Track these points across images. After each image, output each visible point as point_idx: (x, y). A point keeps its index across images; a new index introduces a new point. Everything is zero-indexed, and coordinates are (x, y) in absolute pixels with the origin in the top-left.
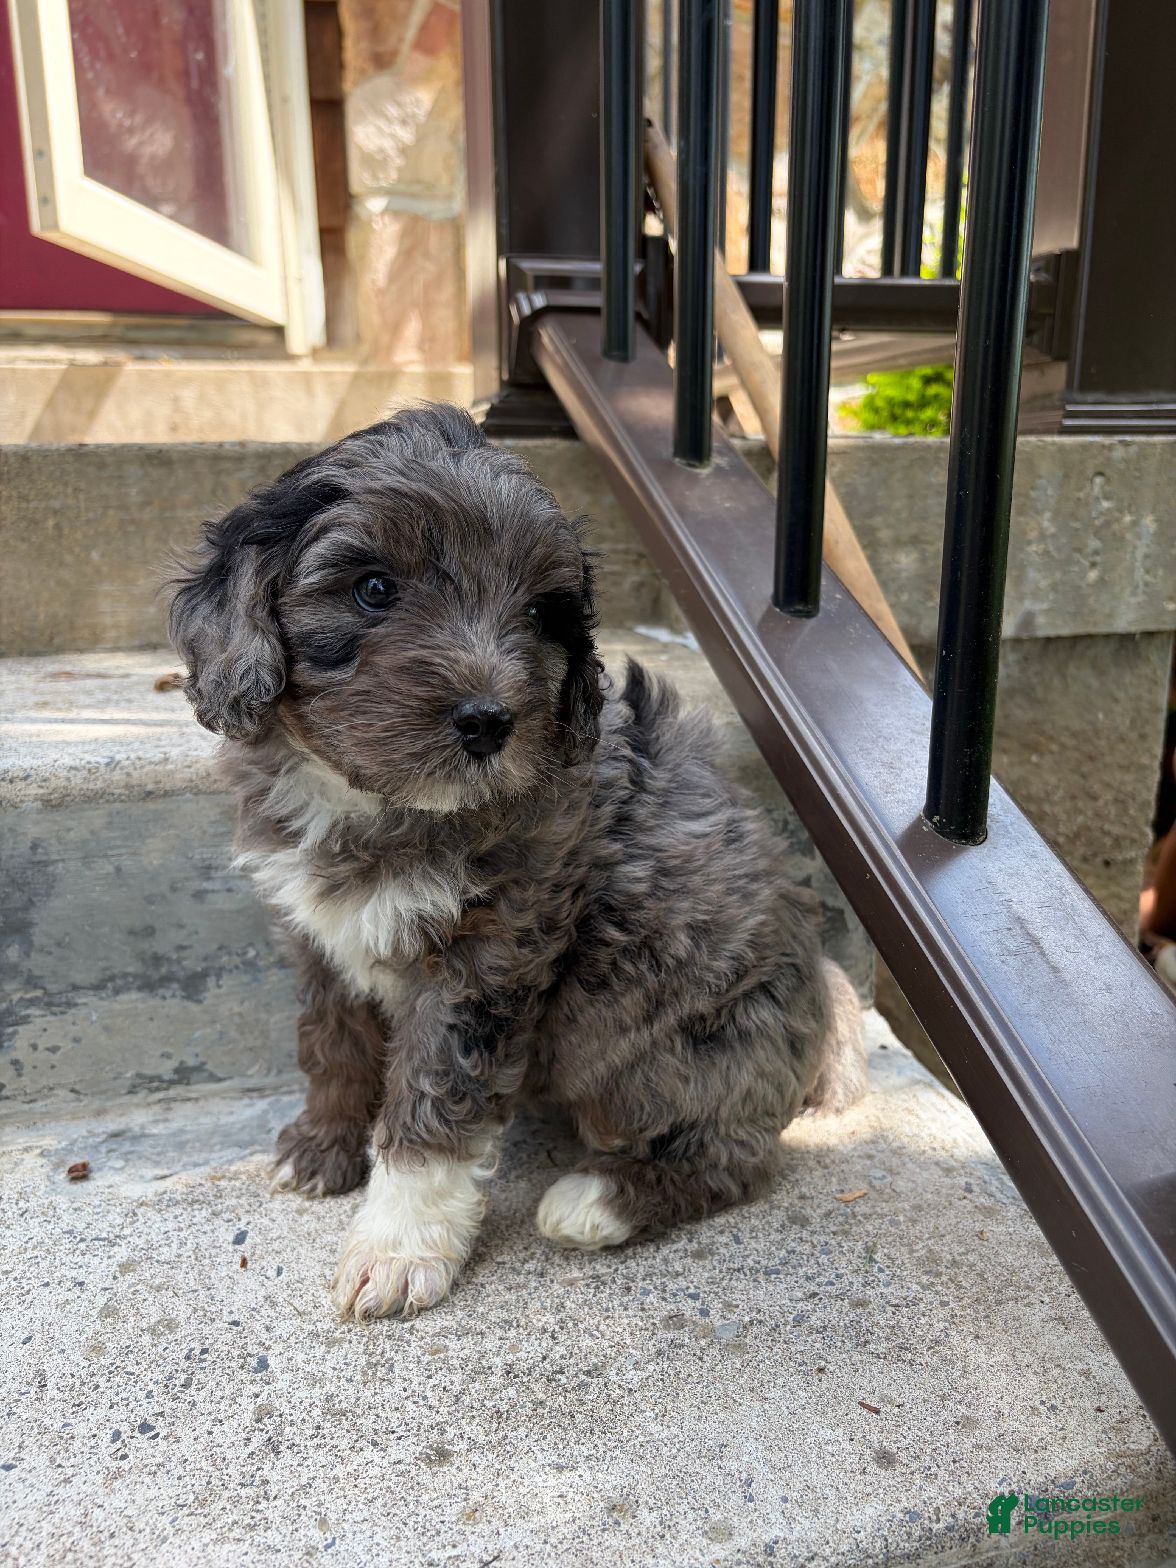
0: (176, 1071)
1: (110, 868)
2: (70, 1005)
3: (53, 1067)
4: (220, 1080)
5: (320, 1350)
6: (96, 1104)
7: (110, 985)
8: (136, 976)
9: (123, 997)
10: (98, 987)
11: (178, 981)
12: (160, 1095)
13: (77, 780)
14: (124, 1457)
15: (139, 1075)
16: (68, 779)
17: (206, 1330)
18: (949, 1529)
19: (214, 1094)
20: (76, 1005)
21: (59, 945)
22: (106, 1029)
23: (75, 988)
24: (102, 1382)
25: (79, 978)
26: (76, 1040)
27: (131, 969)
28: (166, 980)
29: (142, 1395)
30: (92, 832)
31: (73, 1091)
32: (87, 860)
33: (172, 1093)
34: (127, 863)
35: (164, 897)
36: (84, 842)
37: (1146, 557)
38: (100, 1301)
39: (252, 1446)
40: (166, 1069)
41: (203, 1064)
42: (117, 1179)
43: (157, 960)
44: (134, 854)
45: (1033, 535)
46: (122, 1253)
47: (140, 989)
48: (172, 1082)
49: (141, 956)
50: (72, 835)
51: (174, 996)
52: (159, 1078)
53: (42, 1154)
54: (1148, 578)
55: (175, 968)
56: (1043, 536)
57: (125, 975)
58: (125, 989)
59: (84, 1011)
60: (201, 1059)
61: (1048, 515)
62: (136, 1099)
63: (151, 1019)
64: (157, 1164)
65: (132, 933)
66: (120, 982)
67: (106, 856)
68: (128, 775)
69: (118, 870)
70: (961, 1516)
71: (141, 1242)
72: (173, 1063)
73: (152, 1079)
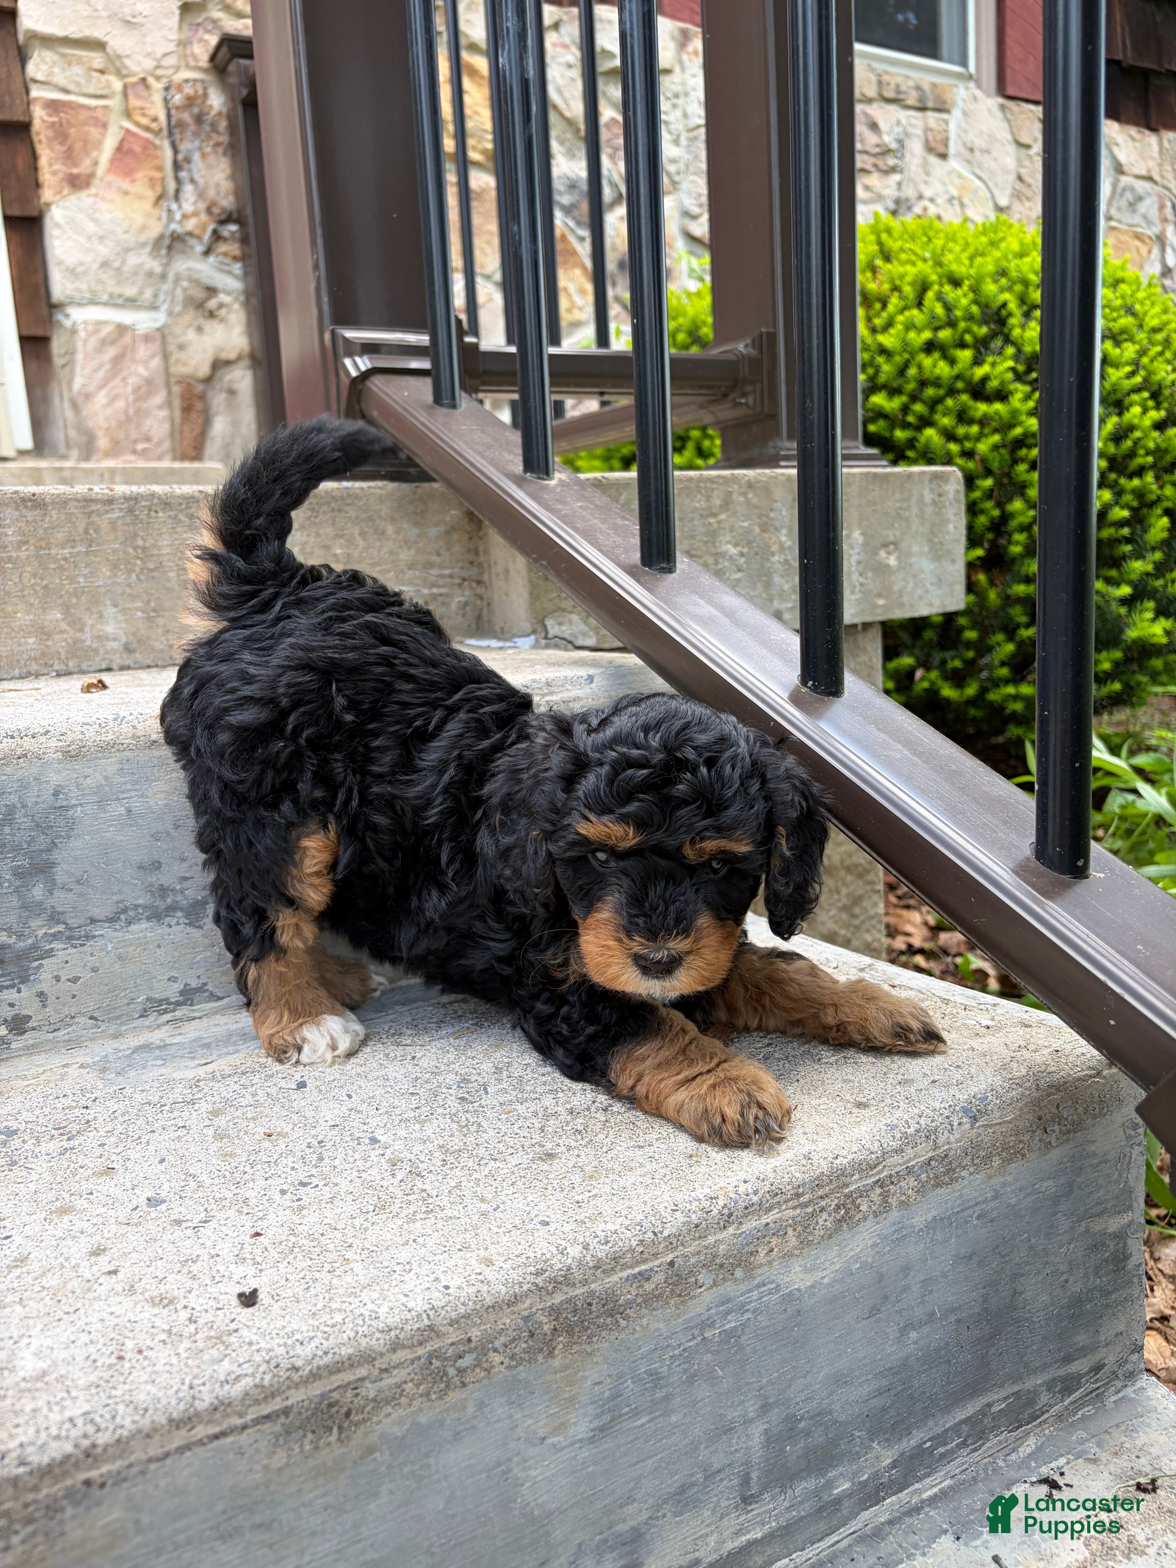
0: (182, 993)
1: (122, 810)
2: (89, 937)
3: (74, 996)
4: (220, 999)
5: (417, 1126)
6: (112, 1029)
7: (123, 917)
8: (145, 907)
9: (133, 927)
10: (112, 920)
11: (182, 910)
12: (168, 1017)
13: (90, 733)
14: (299, 1200)
15: (148, 999)
16: (82, 733)
17: (313, 1132)
18: (918, 1131)
19: (216, 1012)
20: (94, 937)
21: (78, 882)
22: (120, 957)
23: (93, 921)
24: (247, 1169)
25: (98, 912)
26: (94, 970)
27: (141, 901)
28: (171, 909)
29: (288, 1170)
30: (106, 778)
31: (91, 1018)
32: (102, 803)
33: (178, 1014)
34: (137, 805)
35: (168, 834)
36: (100, 787)
37: (859, 562)
38: (210, 1132)
39: (400, 1176)
40: (173, 991)
41: (205, 984)
42: (163, 1071)
43: (163, 891)
44: (142, 796)
45: (775, 548)
46: (204, 1107)
47: (149, 919)
48: (178, 1004)
49: (149, 889)
50: (89, 781)
51: (178, 924)
52: (167, 1001)
53: (82, 1066)
54: (862, 580)
55: (179, 898)
56: (782, 548)
57: (136, 907)
58: (137, 919)
59: (101, 943)
60: (203, 980)
61: (784, 531)
62: (147, 1022)
63: (159, 946)
64: (193, 1058)
65: (141, 867)
66: (131, 913)
67: (118, 799)
68: (134, 727)
69: (129, 811)
70: (923, 1122)
71: (217, 1098)
72: (178, 986)
73: (160, 1002)
